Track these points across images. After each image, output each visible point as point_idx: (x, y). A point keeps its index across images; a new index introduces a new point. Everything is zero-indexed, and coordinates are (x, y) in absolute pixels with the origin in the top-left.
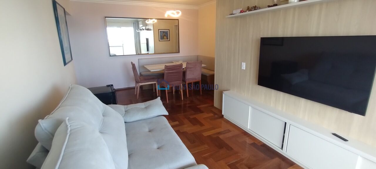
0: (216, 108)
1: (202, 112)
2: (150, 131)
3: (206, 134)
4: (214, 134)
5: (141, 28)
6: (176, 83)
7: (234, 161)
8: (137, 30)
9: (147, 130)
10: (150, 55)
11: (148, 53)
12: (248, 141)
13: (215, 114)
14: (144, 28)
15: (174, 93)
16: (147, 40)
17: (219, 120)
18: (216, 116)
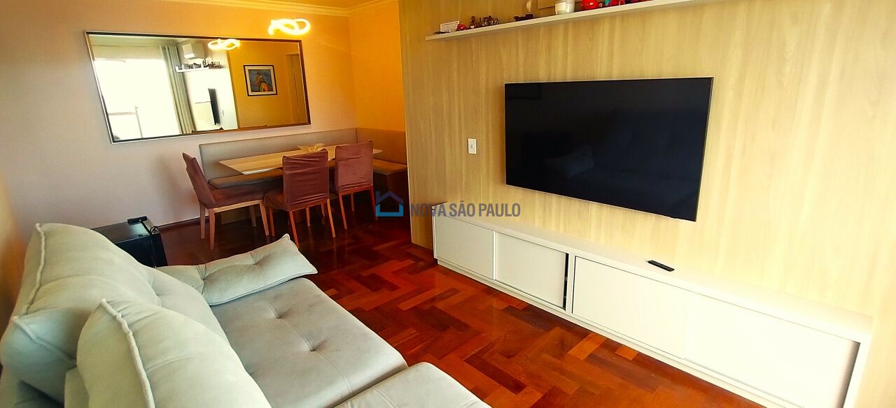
0: (416, 246)
1: (387, 259)
2: (280, 317)
3: (405, 306)
4: (425, 303)
5: (191, 62)
6: (314, 199)
7: (477, 350)
8: (177, 68)
9: (272, 315)
10: (225, 134)
11: (222, 129)
12: (497, 304)
13: (417, 259)
14: (199, 61)
15: (309, 225)
16: (213, 94)
17: (430, 271)
18: (421, 263)
